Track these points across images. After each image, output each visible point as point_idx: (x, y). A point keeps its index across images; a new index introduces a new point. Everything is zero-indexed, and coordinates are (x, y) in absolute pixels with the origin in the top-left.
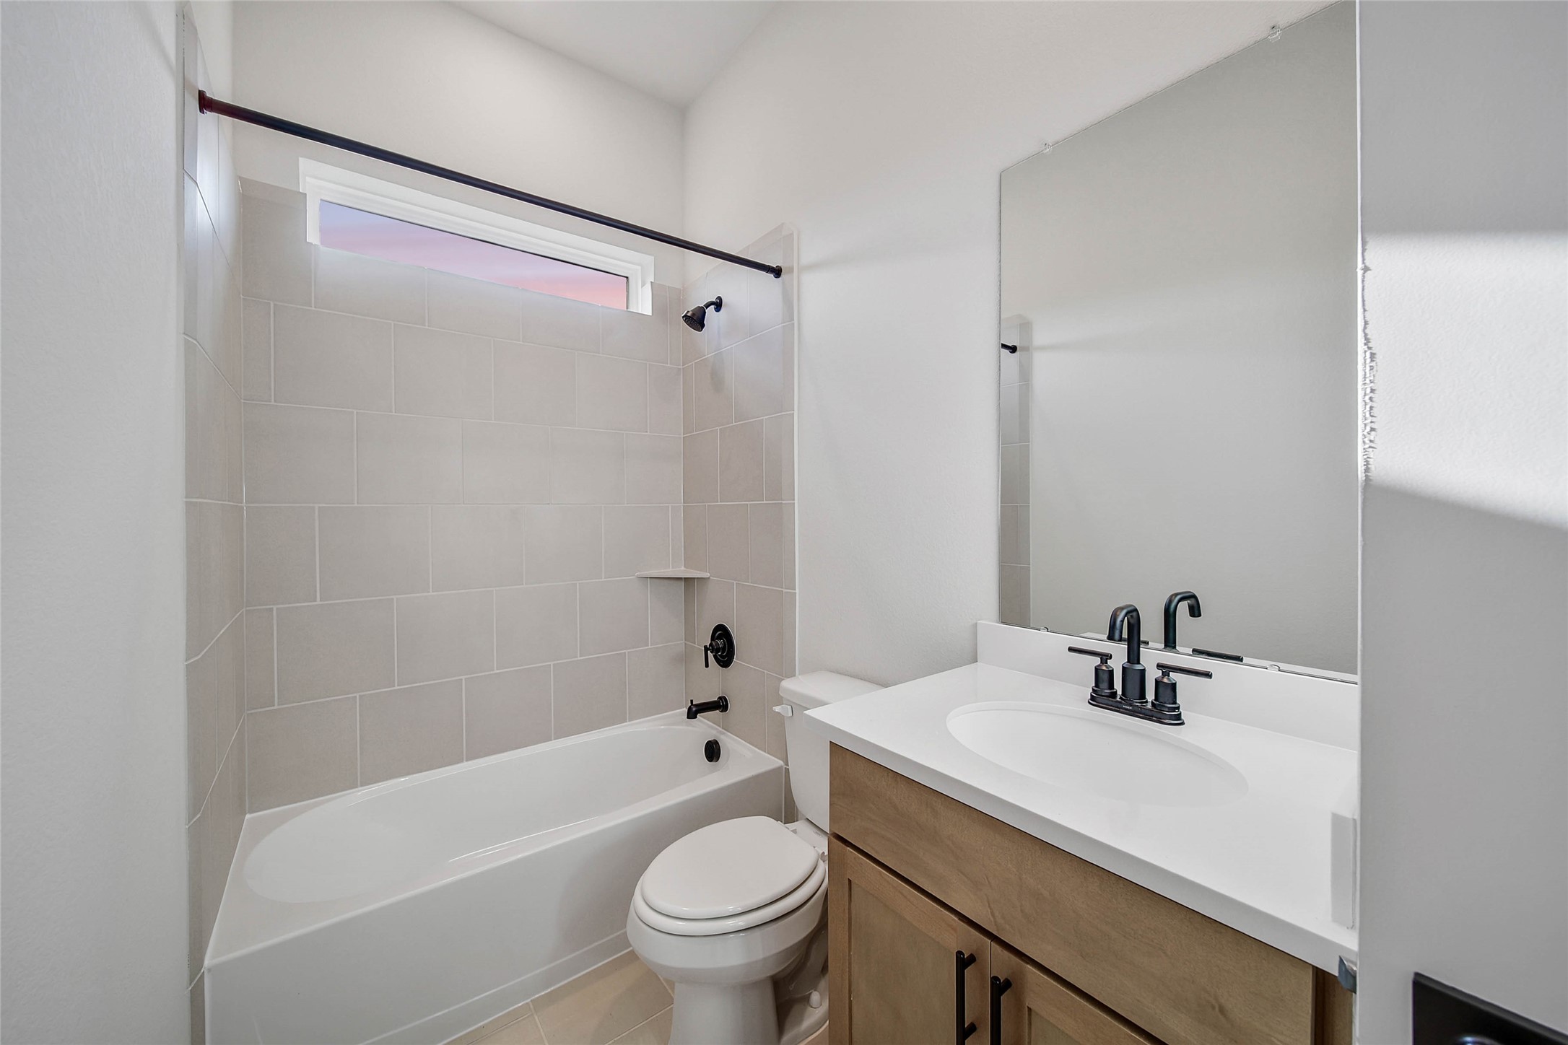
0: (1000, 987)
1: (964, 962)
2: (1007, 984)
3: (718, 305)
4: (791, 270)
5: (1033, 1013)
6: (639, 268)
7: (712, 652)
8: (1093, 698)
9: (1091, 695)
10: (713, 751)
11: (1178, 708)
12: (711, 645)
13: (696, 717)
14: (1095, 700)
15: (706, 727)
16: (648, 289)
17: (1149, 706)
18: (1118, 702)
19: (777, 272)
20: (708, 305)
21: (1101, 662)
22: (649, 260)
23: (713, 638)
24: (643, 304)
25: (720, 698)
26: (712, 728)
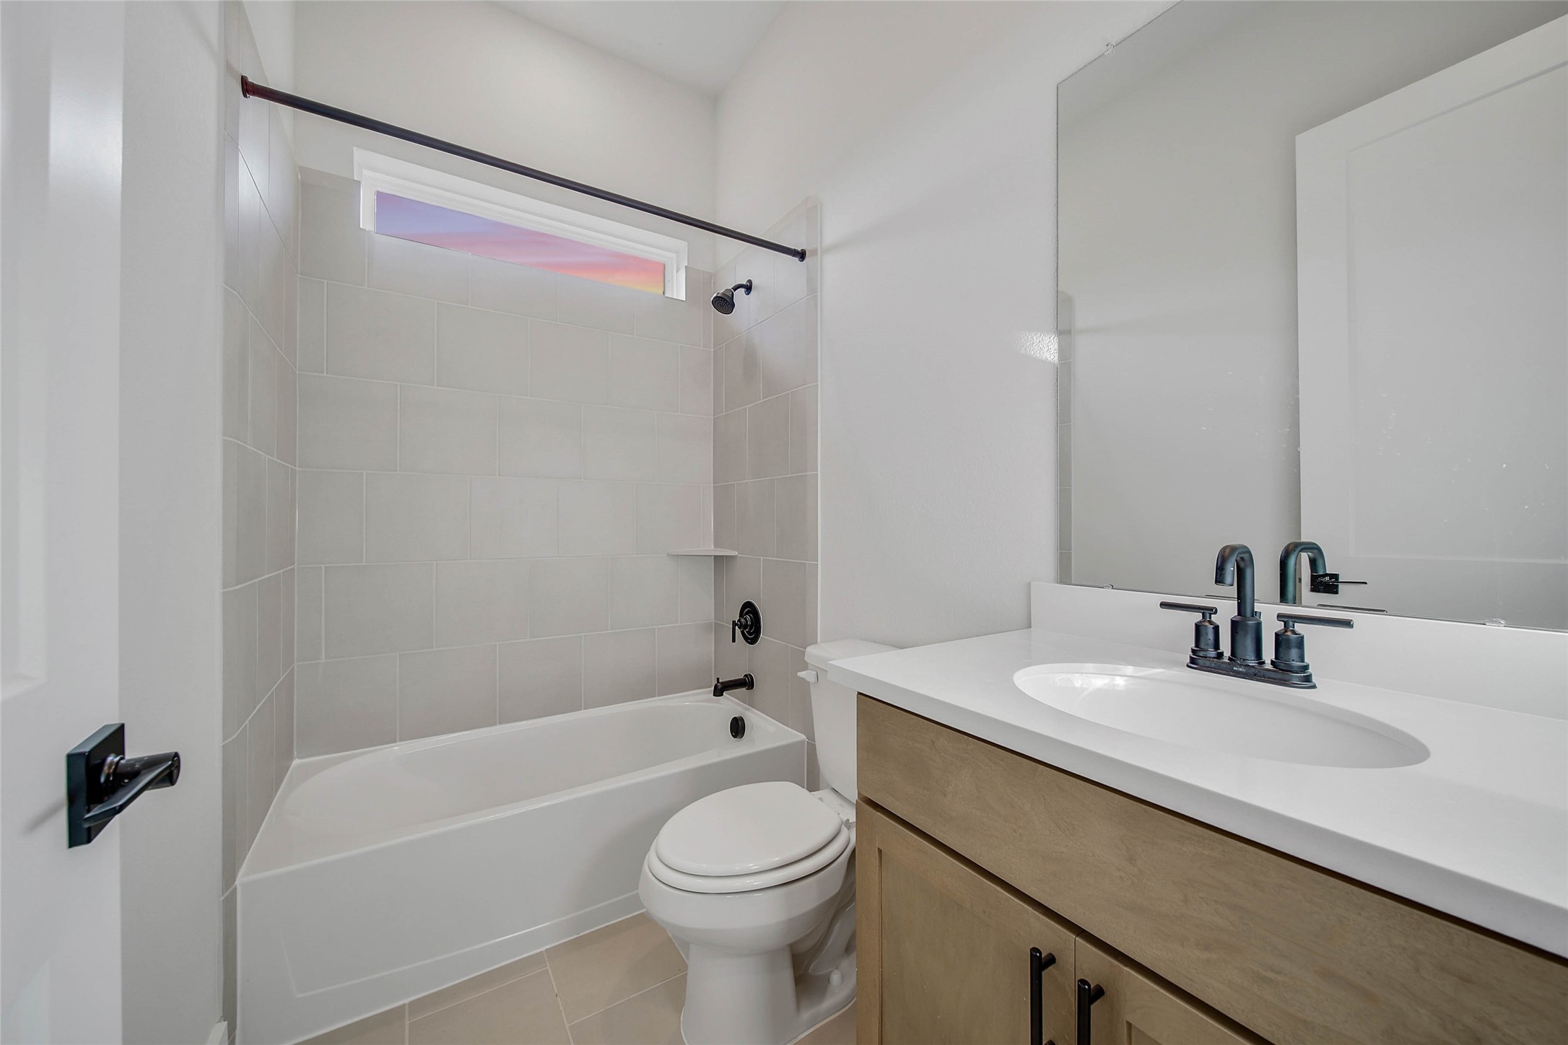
0: (1089, 995)
1: (1040, 963)
2: (1099, 992)
3: (748, 288)
4: (815, 252)
5: (1133, 1029)
6: (674, 255)
7: (739, 628)
8: (1193, 661)
9: (1191, 657)
10: (738, 728)
11: (1306, 667)
12: (739, 621)
13: (722, 695)
14: (1196, 661)
15: (731, 704)
16: (683, 275)
17: (1268, 666)
18: (1225, 663)
19: (802, 255)
20: (736, 288)
21: (1203, 618)
22: (683, 245)
23: (741, 615)
24: (678, 291)
25: (746, 676)
26: (739, 705)
